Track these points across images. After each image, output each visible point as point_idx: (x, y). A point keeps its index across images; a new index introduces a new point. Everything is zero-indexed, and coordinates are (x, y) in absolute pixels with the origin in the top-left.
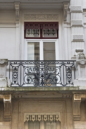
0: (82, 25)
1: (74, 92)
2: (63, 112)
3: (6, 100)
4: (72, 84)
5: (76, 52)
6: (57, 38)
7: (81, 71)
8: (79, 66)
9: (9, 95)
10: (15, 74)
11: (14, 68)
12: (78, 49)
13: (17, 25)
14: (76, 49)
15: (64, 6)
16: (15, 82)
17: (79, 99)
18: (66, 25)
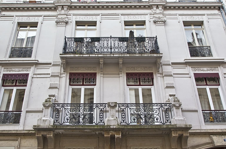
0: (172, 75)
1: (172, 129)
2: (162, 146)
3: (118, 136)
4: (170, 122)
5: (170, 96)
6: (153, 85)
7: (176, 112)
8: (174, 108)
9: (120, 132)
10: (123, 114)
11: (122, 109)
12: (171, 94)
13: (120, 75)
14: (170, 94)
15: (157, 60)
16: (124, 121)
17: (177, 135)
18: (159, 75)
